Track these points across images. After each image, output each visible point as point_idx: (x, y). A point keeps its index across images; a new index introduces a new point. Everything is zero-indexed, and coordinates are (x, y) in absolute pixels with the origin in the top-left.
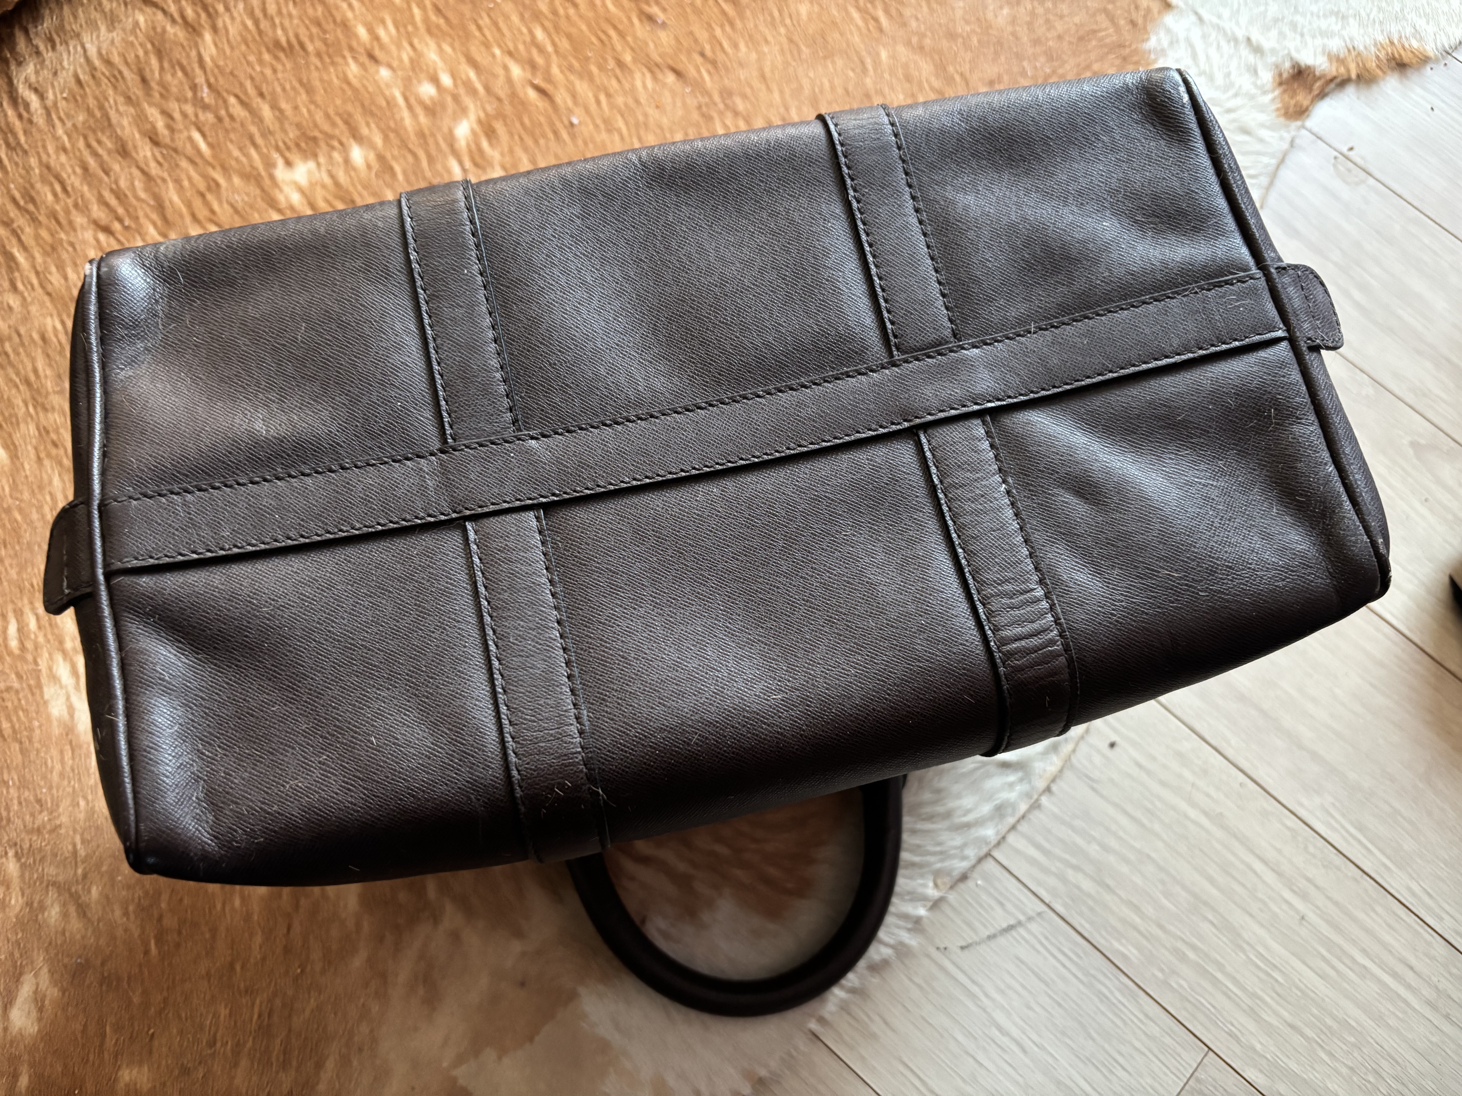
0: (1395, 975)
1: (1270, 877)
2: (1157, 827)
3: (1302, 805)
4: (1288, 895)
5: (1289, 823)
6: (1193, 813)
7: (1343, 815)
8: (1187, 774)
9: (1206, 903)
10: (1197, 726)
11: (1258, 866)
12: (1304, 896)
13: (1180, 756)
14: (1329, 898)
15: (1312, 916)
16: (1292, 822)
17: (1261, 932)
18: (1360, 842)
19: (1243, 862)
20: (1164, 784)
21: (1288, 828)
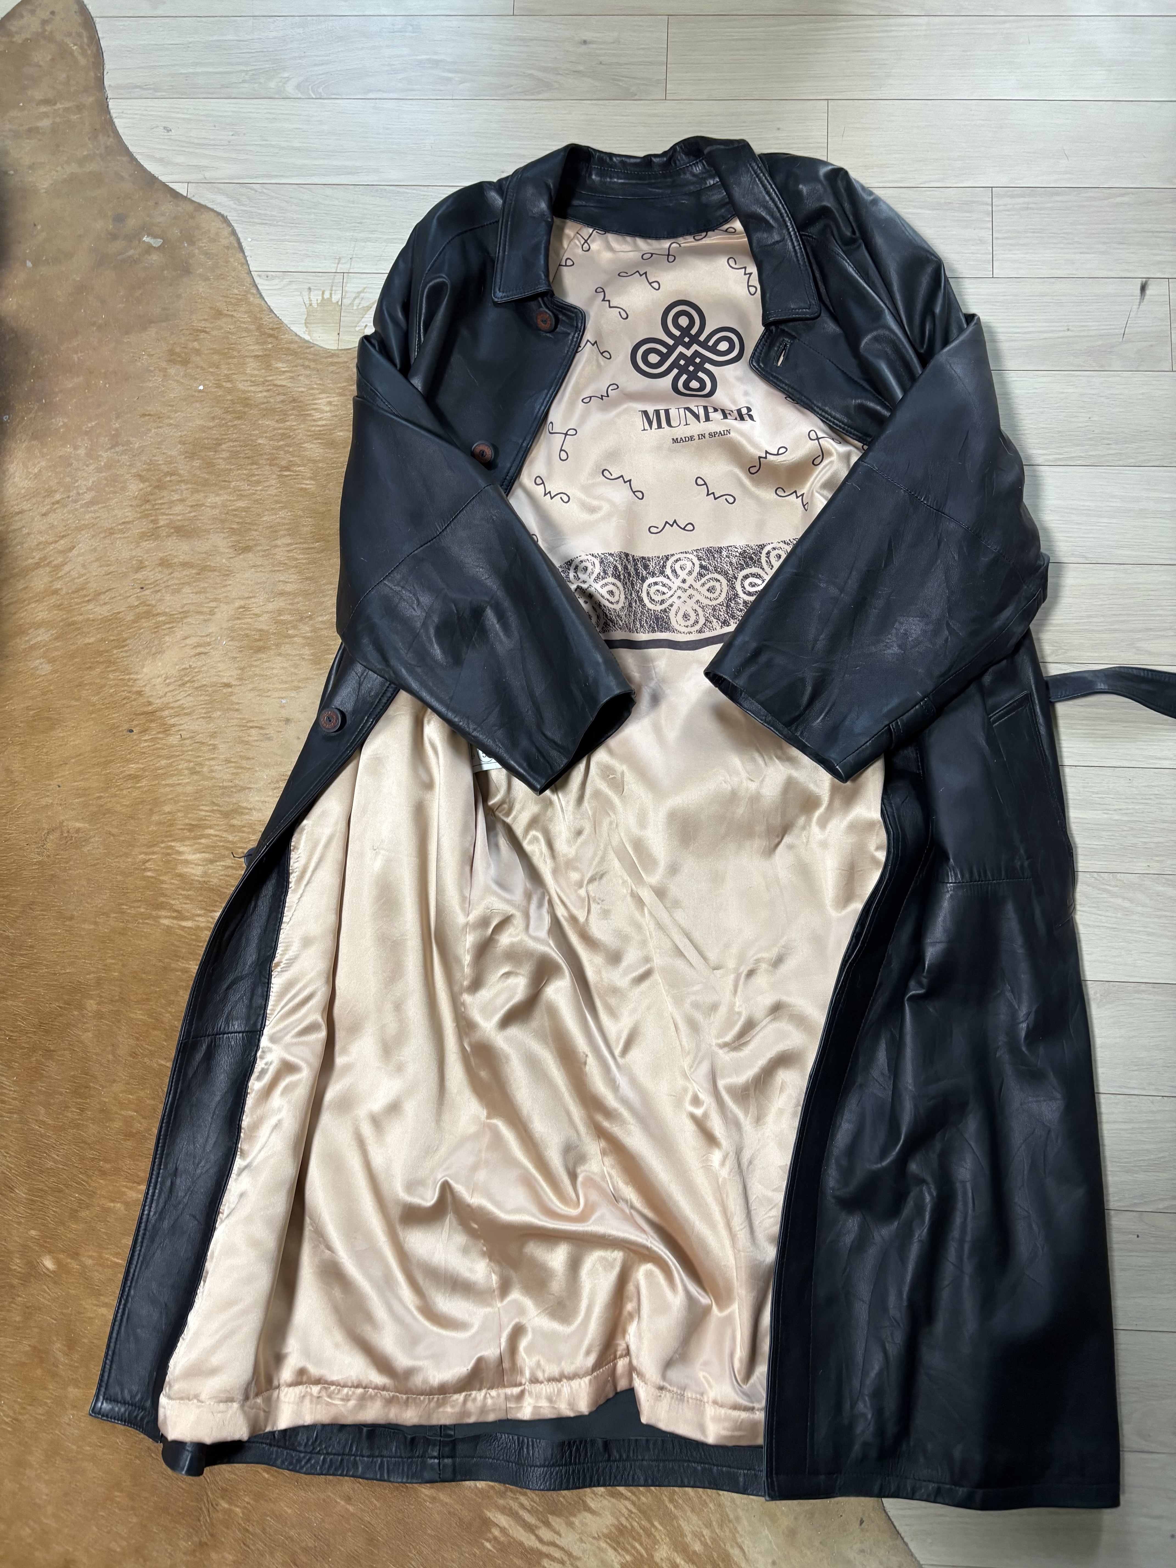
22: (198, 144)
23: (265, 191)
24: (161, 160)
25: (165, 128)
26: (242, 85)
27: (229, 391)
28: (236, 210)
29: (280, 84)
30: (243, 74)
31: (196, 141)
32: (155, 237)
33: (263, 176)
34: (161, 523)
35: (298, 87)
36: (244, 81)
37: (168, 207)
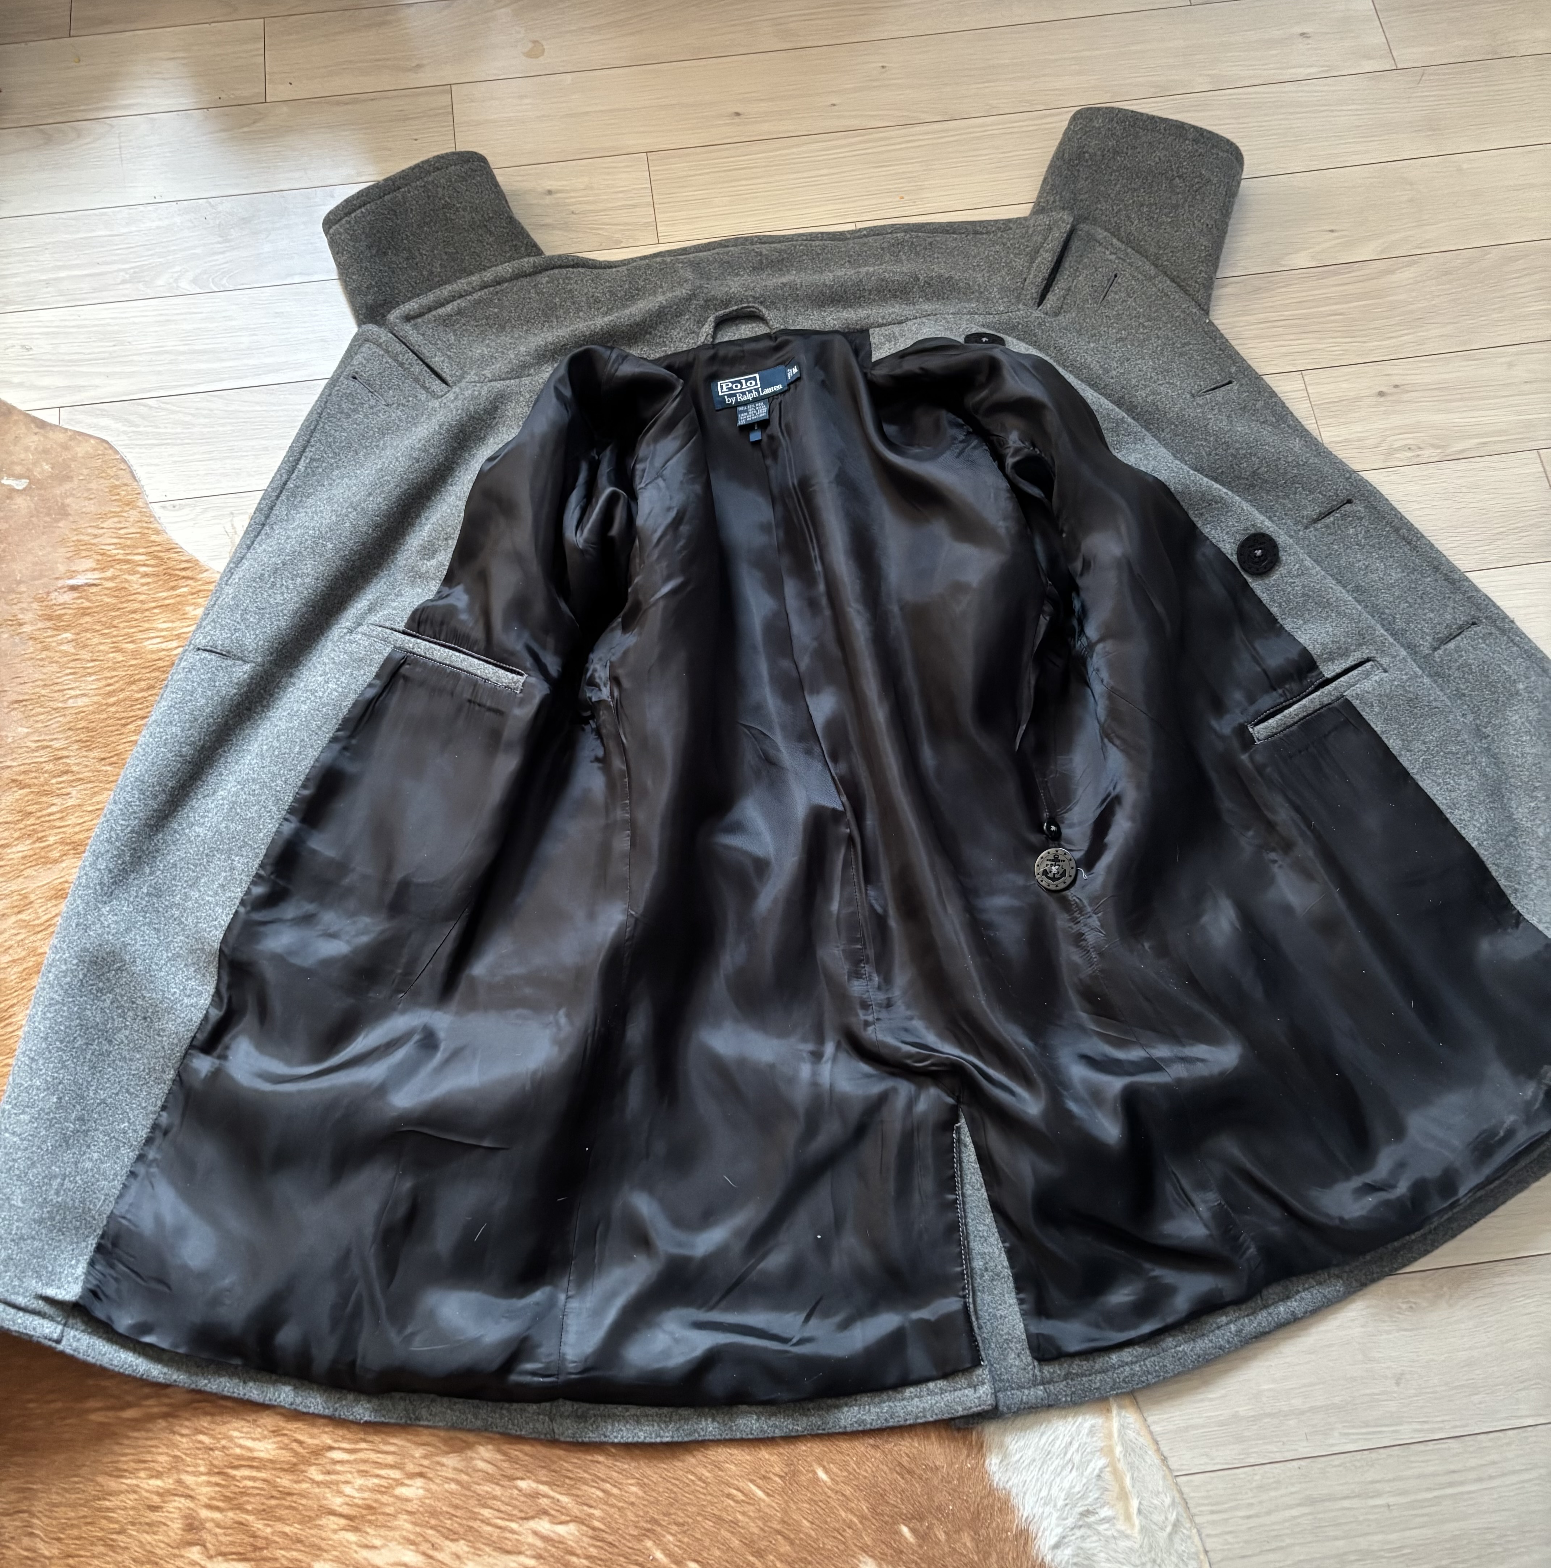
0: (1451, 1485)
1: (1355, 1503)
2: (1288, 1541)
3: (1332, 1445)
4: (1372, 1502)
5: (1336, 1463)
6: (1294, 1512)
7: (1353, 1427)
8: (1273, 1494)
9: (1345, 1554)
10: (1252, 1461)
11: (1346, 1503)
12: (1378, 1494)
13: (1261, 1488)
14: (1389, 1481)
15: (1392, 1500)
16: (1337, 1460)
17: (1380, 1537)
18: (1374, 1433)
19: (1338, 1510)
20: (1269, 1513)
21: (1339, 1466)
22: (69, 361)
23: (163, 405)
24: (21, 385)
25: (23, 347)
26: (121, 287)
27: (135, 654)
28: (125, 433)
29: (171, 280)
30: (122, 273)
31: (67, 358)
32: (19, 477)
33: (162, 388)
34: (52, 840)
35: (194, 281)
36: (124, 282)
37: (33, 440)
